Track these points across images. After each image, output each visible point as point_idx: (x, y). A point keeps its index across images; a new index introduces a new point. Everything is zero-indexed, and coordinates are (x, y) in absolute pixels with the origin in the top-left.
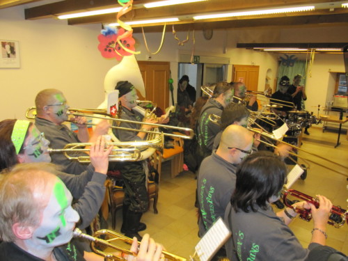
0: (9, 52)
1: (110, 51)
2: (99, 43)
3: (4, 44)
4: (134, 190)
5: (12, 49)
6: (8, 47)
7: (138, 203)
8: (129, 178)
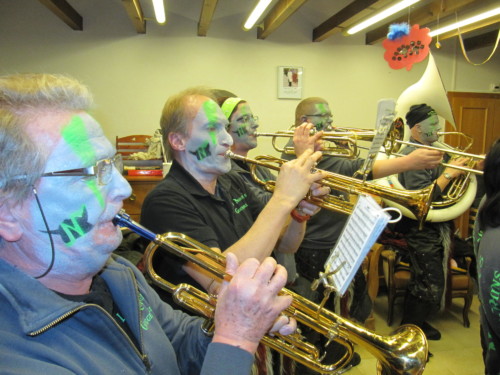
0: (291, 80)
1: (400, 59)
2: (384, 51)
3: (286, 72)
4: (422, 266)
5: (295, 78)
6: (290, 74)
7: (426, 286)
8: (415, 246)
